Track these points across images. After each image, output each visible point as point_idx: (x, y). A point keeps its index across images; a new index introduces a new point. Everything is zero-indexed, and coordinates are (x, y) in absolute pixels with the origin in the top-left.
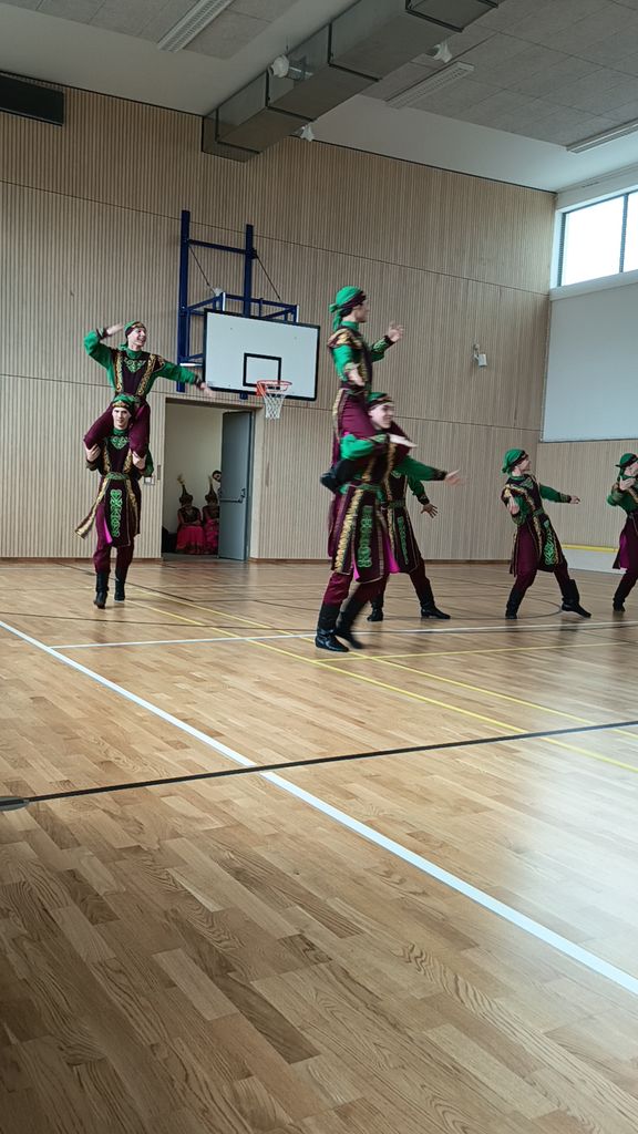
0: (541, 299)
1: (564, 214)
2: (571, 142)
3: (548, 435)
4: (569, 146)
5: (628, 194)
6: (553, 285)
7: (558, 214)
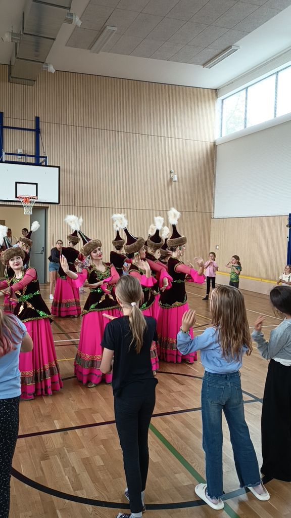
1: (223, 100)
3: (217, 215)
5: (247, 87)
6: (217, 137)
7: (219, 100)
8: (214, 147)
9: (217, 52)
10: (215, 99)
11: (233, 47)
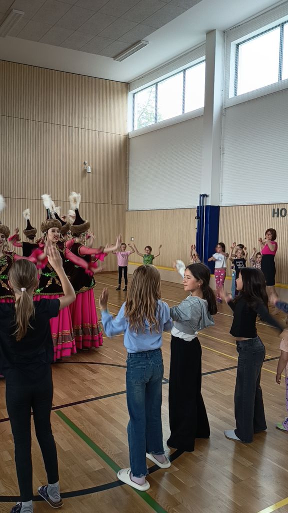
0: (122, 138)
1: (134, 94)
2: (114, 55)
3: (130, 208)
4: (115, 57)
5: (157, 83)
6: (129, 130)
7: (130, 94)
8: (127, 140)
9: (127, 46)
10: (127, 93)
11: (143, 42)
